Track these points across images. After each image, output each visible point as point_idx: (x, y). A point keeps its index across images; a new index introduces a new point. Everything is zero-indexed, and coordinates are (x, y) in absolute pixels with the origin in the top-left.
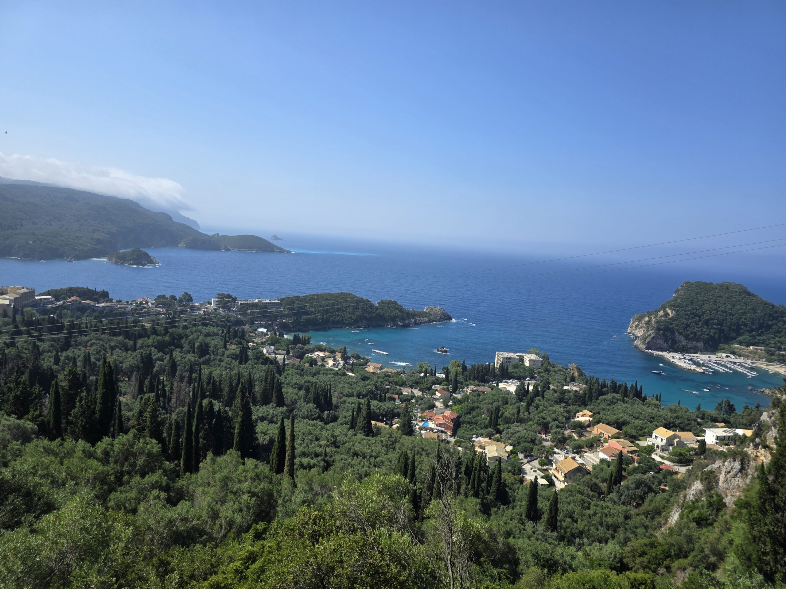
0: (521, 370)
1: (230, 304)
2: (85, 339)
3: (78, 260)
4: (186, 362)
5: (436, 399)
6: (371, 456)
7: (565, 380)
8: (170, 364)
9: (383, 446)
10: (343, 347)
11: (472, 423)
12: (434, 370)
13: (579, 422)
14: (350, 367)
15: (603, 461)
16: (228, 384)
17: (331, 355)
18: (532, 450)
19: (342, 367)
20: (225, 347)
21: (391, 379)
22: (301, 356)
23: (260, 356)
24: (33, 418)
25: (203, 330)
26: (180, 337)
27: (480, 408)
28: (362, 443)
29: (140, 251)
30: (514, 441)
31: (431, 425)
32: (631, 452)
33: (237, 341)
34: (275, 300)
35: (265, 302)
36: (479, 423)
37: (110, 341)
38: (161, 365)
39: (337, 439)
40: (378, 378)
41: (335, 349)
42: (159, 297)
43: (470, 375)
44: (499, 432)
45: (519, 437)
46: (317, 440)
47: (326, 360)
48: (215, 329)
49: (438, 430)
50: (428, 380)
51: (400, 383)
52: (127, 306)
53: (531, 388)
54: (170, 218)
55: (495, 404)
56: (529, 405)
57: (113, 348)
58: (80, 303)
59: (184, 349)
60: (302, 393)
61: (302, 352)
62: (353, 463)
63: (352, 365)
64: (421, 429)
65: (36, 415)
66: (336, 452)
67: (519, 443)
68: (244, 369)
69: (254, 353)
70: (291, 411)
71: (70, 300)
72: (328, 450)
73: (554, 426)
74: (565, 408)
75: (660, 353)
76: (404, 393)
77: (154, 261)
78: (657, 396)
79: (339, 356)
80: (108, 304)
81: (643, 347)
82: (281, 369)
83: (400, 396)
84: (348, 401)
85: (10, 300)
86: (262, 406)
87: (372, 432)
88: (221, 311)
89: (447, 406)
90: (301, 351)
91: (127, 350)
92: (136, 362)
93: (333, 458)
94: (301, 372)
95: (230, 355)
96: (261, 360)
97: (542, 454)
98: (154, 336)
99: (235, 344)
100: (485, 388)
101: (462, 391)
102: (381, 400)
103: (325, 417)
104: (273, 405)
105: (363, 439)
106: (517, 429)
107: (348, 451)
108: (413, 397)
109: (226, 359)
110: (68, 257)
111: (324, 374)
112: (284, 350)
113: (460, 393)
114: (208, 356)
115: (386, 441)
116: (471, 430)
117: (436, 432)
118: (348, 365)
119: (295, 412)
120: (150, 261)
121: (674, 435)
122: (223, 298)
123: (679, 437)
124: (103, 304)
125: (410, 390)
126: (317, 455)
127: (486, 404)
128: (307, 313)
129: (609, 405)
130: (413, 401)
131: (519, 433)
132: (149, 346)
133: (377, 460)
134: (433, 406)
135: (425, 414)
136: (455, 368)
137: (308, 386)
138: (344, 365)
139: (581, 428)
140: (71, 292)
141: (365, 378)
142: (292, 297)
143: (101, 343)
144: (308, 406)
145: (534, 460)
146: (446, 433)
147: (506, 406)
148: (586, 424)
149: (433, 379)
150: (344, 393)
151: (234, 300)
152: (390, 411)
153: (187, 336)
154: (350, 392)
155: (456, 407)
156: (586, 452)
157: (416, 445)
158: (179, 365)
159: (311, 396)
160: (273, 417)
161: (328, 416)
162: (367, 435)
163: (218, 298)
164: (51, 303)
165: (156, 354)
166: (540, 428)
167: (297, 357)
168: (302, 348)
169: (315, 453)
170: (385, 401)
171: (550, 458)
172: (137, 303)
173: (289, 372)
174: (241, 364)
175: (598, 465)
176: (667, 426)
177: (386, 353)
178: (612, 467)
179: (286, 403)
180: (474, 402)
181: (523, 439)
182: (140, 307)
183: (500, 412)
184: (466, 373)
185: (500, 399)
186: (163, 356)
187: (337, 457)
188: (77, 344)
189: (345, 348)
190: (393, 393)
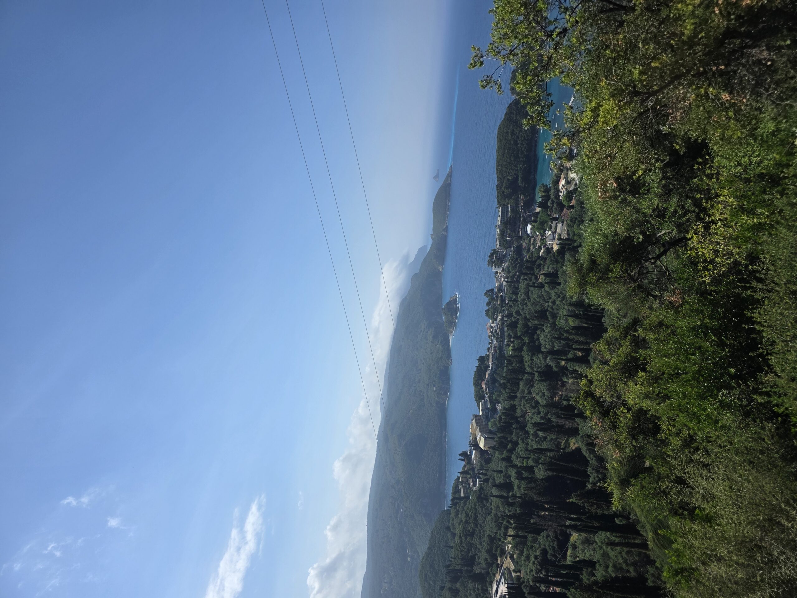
1: (498, 255)
3: (451, 357)
17: (565, 171)
22: (561, 206)
34: (499, 211)
35: (500, 222)
42: (487, 315)
47: (569, 180)
58: (488, 381)
61: (557, 205)
71: (484, 389)
77: (454, 298)
79: (567, 163)
85: (481, 436)
90: (555, 203)
110: (448, 364)
120: (454, 302)
122: (493, 261)
124: (490, 364)
140: (477, 384)
142: (498, 192)
151: (495, 251)
163: (492, 266)
164: (486, 403)
172: (491, 336)
177: (573, 98)
182: (495, 334)
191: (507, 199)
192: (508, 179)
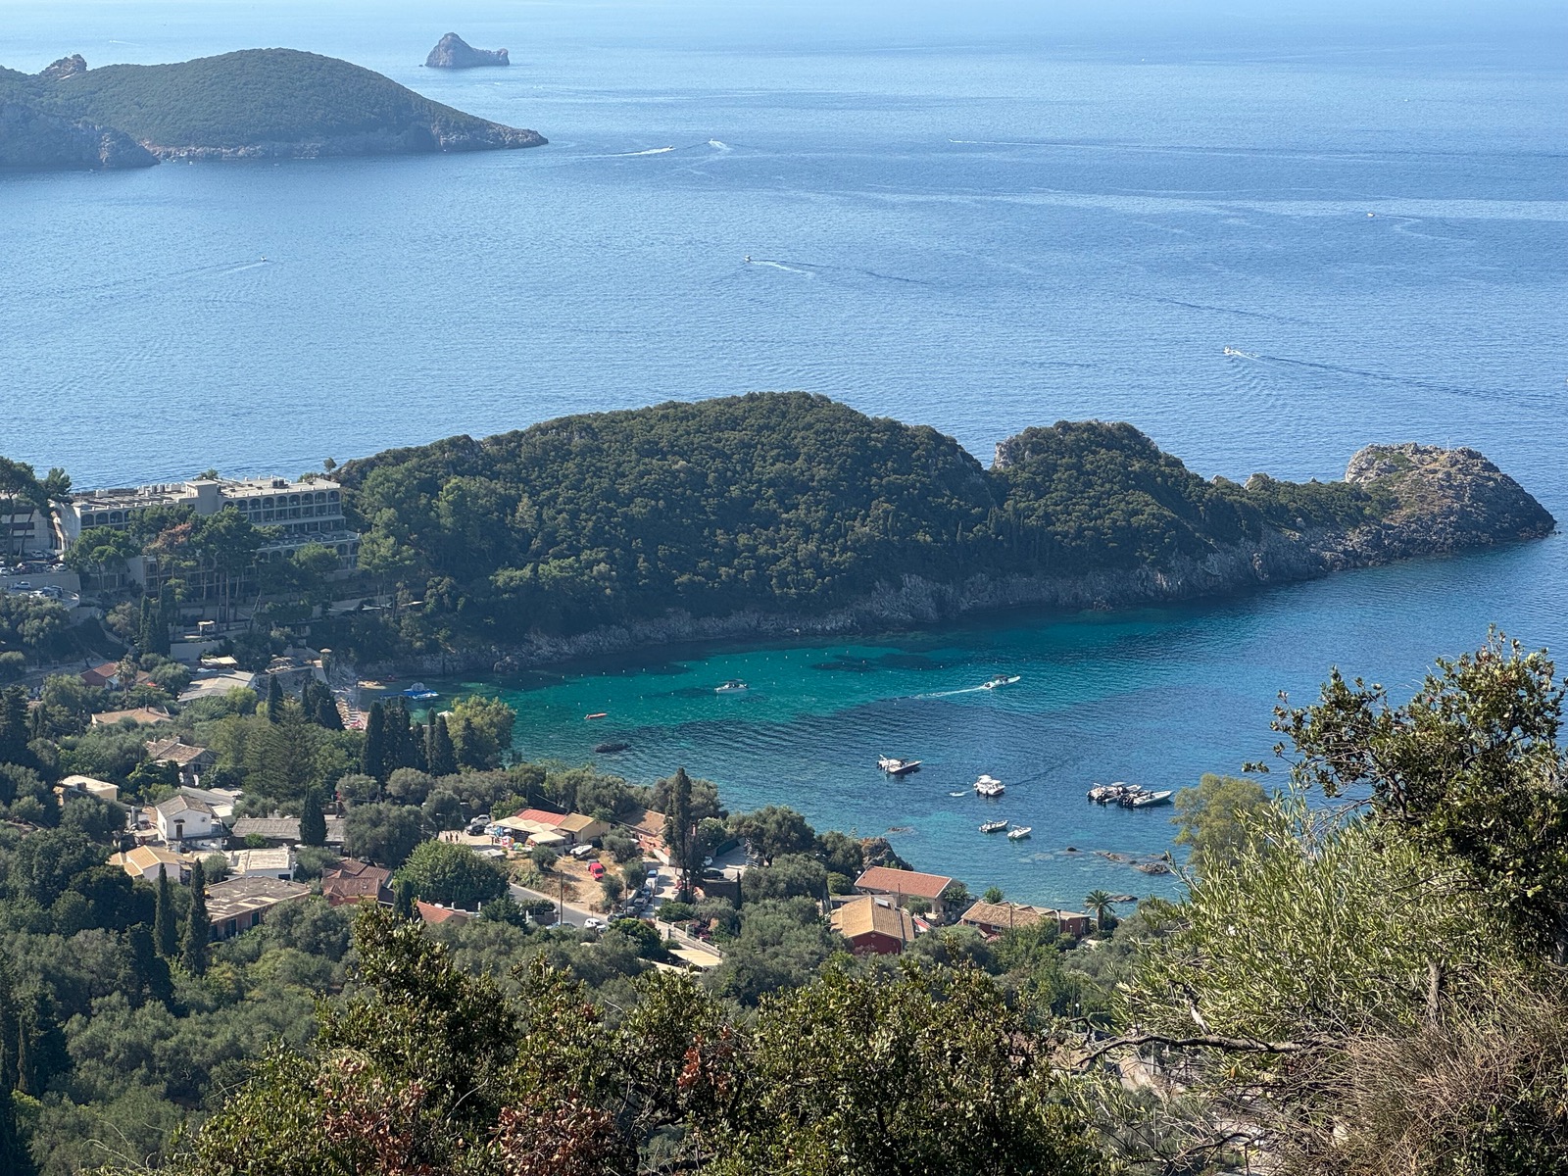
14: (724, 907)
17: (606, 831)
34: (308, 478)
35: (241, 492)
47: (563, 866)
112: (293, 812)
118: (708, 892)
138: (686, 896)
151: (45, 492)
168: (423, 794)
189: (685, 784)
191: (388, 513)
192: (509, 504)
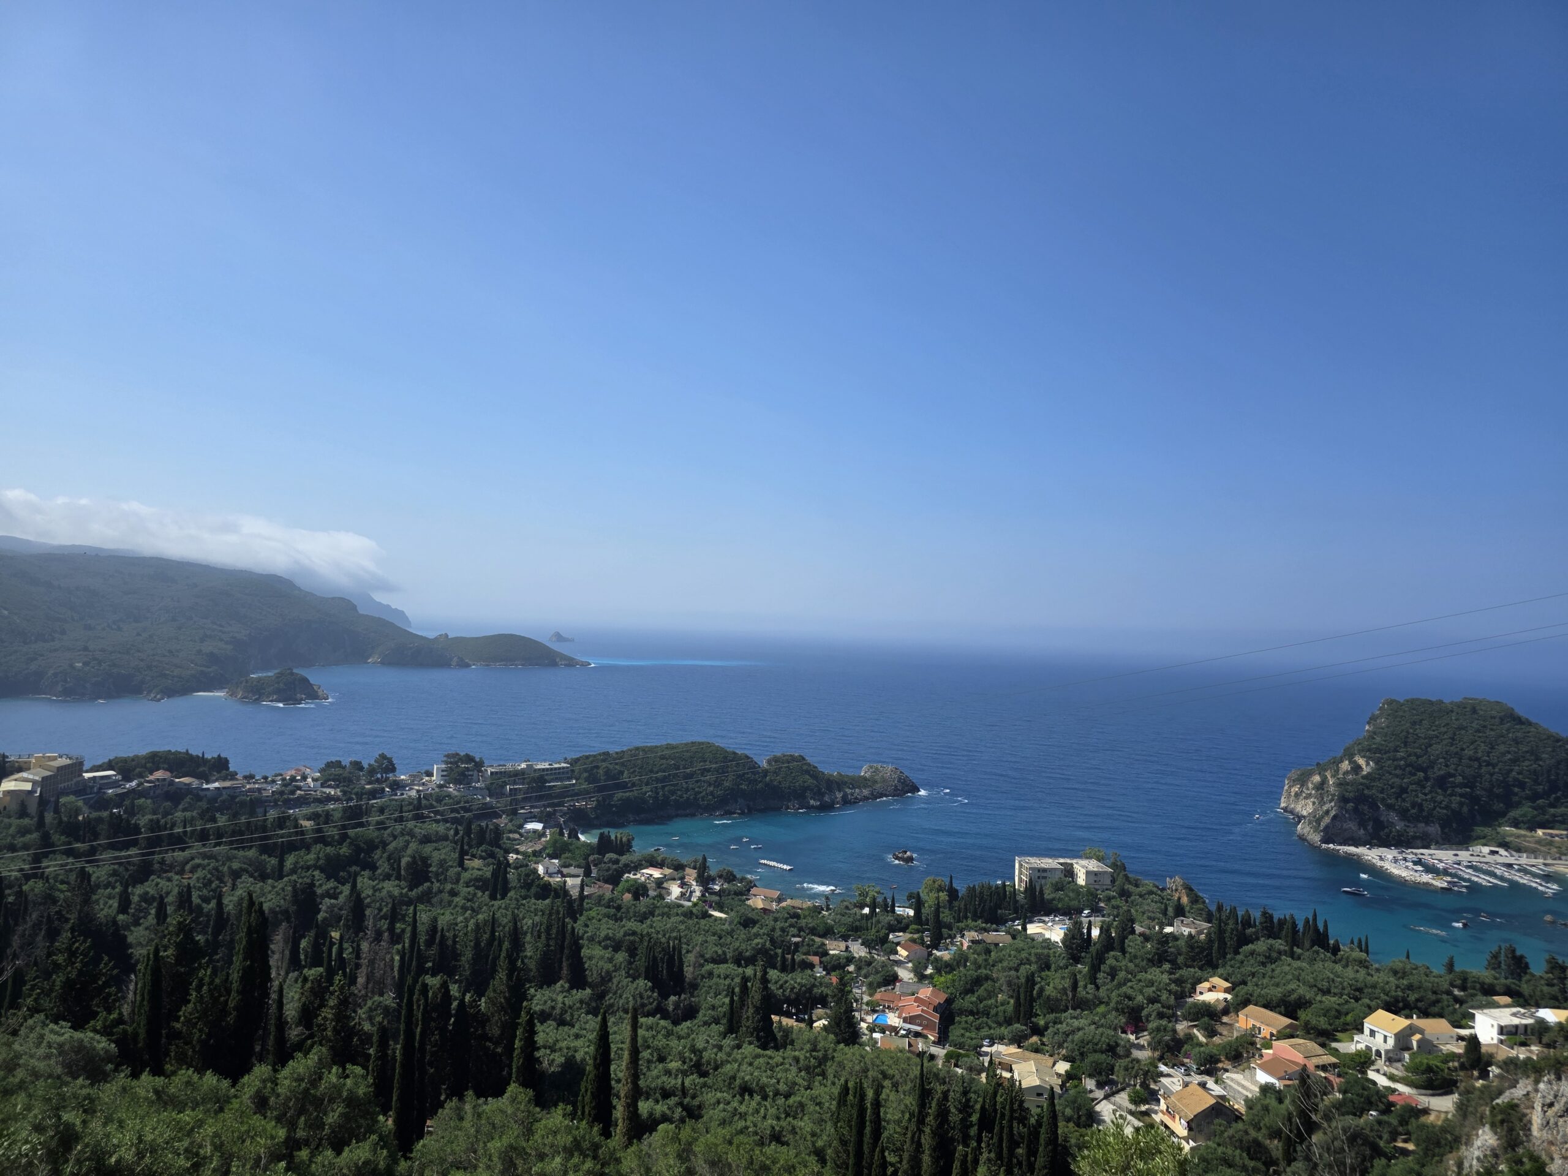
0: (1071, 894)
1: (470, 773)
2: (179, 855)
3: (169, 697)
4: (382, 899)
5: (898, 963)
6: (777, 1093)
7: (1165, 912)
8: (351, 904)
9: (800, 1070)
10: (700, 858)
11: (978, 1013)
12: (889, 901)
13: (1204, 1002)
14: (716, 898)
15: (1266, 1089)
16: (472, 944)
17: (676, 874)
18: (1111, 1070)
19: (699, 899)
20: (461, 864)
21: (803, 922)
22: (614, 879)
23: (533, 881)
24: (105, 1027)
25: (417, 830)
26: (372, 846)
27: (993, 980)
28: (756, 1063)
29: (292, 674)
30: (1073, 1051)
31: (893, 1019)
32: (1324, 1068)
33: (485, 851)
34: (559, 763)
35: (539, 767)
36: (993, 1012)
37: (230, 859)
38: (333, 906)
39: (701, 1057)
40: (776, 920)
41: (684, 861)
42: (330, 765)
43: (966, 910)
44: (1038, 1031)
45: (1082, 1041)
46: (662, 1059)
47: (665, 885)
48: (441, 828)
49: (909, 1031)
50: (878, 922)
51: (821, 929)
52: (264, 786)
53: (1095, 933)
54: (354, 608)
55: (1024, 970)
56: (1095, 969)
57: (236, 875)
58: (172, 783)
59: (379, 871)
60: (621, 957)
61: (616, 870)
62: (743, 1109)
63: (719, 894)
64: (872, 1030)
65: (112, 1021)
66: (705, 1085)
67: (1082, 1054)
68: (501, 909)
69: (519, 875)
70: (601, 996)
71: (151, 778)
72: (688, 1082)
73: (1154, 1014)
74: (1171, 973)
75: (1352, 849)
76: (831, 952)
77: (320, 693)
78: (1360, 941)
79: (691, 875)
80: (227, 784)
81: (1315, 838)
82: (574, 907)
83: (824, 959)
84: (716, 972)
85: (34, 783)
86: (542, 988)
87: (775, 1039)
88: (451, 789)
89: (921, 977)
90: (615, 867)
91: (263, 877)
92: (282, 901)
93: (699, 1099)
94: (617, 912)
95: (471, 880)
96: (533, 890)
97: (1136, 1077)
98: (318, 846)
99: (481, 858)
100: (999, 936)
101: (952, 943)
102: (783, 969)
103: (671, 1008)
104: (562, 986)
105: (758, 1056)
106: (1076, 1023)
107: (730, 1084)
108: (850, 960)
109: (464, 891)
110: (149, 692)
111: (663, 915)
112: (579, 866)
113: (947, 949)
114: (427, 884)
115: (806, 1057)
116: (978, 1029)
117: (903, 1036)
118: (710, 894)
119: (609, 999)
120: (312, 694)
121: (1410, 1027)
122: (456, 763)
123: (1421, 1031)
124: (217, 785)
125: (842, 945)
126: (666, 1094)
127: (1004, 969)
128: (623, 786)
129: (1263, 964)
130: (851, 968)
131: (1081, 1033)
132: (308, 868)
133: (791, 1101)
134: (892, 979)
135: (878, 996)
136: (933, 895)
137: (633, 943)
138: (703, 895)
139: (1210, 1016)
140: (155, 761)
141: (748, 922)
142: (595, 756)
143: (213, 864)
144: (635, 985)
145: (1118, 1092)
146: (926, 1037)
147: (1047, 973)
148: (1221, 1006)
149: (889, 918)
150: (707, 956)
151: (479, 765)
152: (805, 992)
153: (385, 844)
154: (720, 952)
155: (942, 979)
156: (1226, 1071)
157: (870, 1066)
158: (369, 906)
159: (641, 963)
160: (564, 1011)
161: (677, 1005)
162: (764, 1047)
163: (446, 763)
164: (115, 784)
165: (324, 885)
166: (1123, 1020)
167: (606, 882)
168: (617, 862)
169: (663, 1089)
170: (793, 970)
171: (1153, 1086)
172: (284, 780)
173: (592, 913)
174: (495, 899)
175: (1258, 1099)
176: (1394, 1007)
177: (788, 868)
178: (1287, 1101)
179: (590, 980)
180: (979, 967)
181: (1090, 1046)
182: (289, 788)
183: (1037, 987)
184: (956, 904)
185: (1033, 959)
186: (335, 888)
187: (709, 1097)
188: (166, 868)
189: (705, 859)
190: (807, 953)
192: (622, 772)
